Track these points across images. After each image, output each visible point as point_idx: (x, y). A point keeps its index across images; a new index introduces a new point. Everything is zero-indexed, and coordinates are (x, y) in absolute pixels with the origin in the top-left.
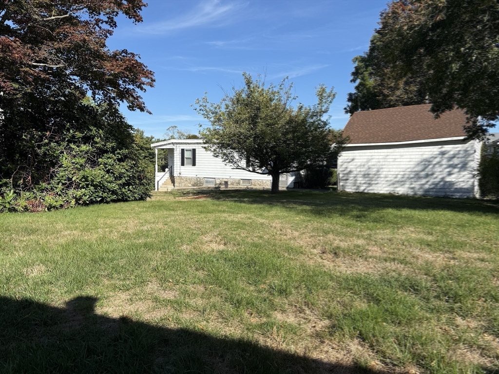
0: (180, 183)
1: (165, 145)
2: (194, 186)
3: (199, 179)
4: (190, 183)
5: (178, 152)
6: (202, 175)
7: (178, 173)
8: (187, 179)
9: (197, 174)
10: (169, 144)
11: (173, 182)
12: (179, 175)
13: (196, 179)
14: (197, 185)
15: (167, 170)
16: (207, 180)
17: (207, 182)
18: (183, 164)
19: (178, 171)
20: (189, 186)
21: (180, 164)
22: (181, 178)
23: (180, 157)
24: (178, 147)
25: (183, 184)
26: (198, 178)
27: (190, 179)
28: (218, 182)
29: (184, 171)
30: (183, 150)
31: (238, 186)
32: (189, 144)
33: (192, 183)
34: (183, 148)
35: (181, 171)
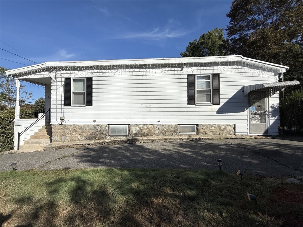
0: (61, 136)
1: (34, 72)
2: (88, 138)
3: (98, 128)
4: (82, 135)
5: (59, 83)
6: (103, 121)
7: (59, 118)
8: (75, 128)
9: (94, 118)
10: (42, 70)
11: (50, 133)
12: (60, 122)
13: (92, 128)
14: (95, 138)
15: (41, 115)
16: (114, 128)
17: (114, 131)
18: (67, 103)
19: (60, 114)
20: (79, 140)
21: (63, 103)
22: (63, 127)
23: (63, 91)
24: (58, 75)
25: (69, 137)
26: (98, 125)
27: (83, 128)
28: (134, 130)
29: (71, 114)
30: (68, 81)
31: (175, 137)
32: (80, 68)
33: (85, 134)
34: (67, 76)
35: (65, 114)
